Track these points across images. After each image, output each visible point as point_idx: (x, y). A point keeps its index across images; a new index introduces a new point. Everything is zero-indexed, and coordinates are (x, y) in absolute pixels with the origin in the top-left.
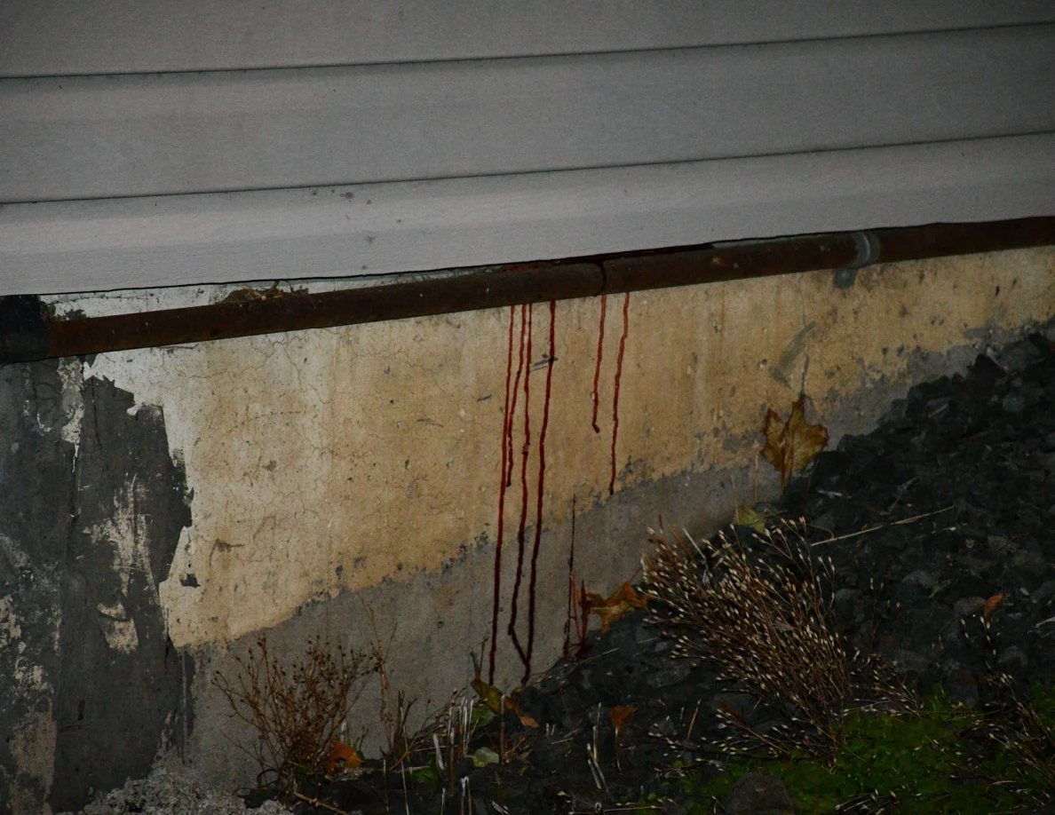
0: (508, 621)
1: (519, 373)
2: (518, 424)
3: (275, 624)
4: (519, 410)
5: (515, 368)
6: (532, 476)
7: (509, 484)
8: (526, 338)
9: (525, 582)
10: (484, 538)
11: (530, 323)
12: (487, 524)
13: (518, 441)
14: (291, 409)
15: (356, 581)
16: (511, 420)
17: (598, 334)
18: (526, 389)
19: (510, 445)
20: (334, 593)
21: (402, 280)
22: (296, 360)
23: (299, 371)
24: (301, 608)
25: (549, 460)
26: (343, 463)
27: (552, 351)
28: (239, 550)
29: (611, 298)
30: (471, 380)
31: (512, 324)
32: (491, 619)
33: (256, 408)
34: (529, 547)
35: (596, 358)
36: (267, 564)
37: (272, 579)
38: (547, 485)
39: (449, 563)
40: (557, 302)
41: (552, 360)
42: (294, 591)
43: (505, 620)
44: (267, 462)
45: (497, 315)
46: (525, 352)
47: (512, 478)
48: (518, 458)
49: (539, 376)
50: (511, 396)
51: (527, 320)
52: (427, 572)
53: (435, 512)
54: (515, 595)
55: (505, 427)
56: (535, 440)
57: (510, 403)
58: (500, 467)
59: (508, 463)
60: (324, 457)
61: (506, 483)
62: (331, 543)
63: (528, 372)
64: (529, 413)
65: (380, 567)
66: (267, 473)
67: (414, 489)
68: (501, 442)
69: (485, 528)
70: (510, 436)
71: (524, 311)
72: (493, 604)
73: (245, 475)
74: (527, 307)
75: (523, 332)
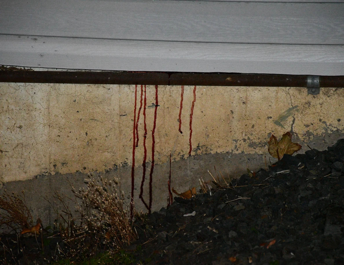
0: (139, 193)
1: (140, 108)
2: (141, 127)
3: (24, 180)
4: (141, 121)
5: (138, 106)
6: (149, 144)
7: (137, 146)
8: (143, 97)
9: (147, 181)
10: (126, 163)
11: (145, 92)
12: (127, 159)
13: (141, 132)
14: (29, 109)
15: (63, 170)
16: (137, 125)
17: (180, 99)
18: (144, 114)
19: (137, 133)
20: (53, 173)
21: (79, 71)
22: (31, 92)
23: (32, 97)
24: (37, 176)
25: (157, 140)
26: (55, 130)
27: (157, 102)
28: (7, 153)
29: (186, 87)
30: (117, 108)
31: (136, 91)
32: (131, 191)
33: (12, 107)
34: (149, 169)
35: (180, 107)
36: (20, 159)
37: (22, 165)
38: (157, 149)
39: (109, 170)
40: (159, 86)
41: (157, 106)
42: (33, 171)
43: (137, 193)
44: (18, 126)
45: (128, 87)
46: (143, 102)
47: (139, 144)
48: (141, 138)
49: (150, 112)
50: (137, 116)
51: (144, 90)
52: (98, 172)
53: (101, 151)
54: (142, 185)
55: (134, 126)
56: (149, 133)
57: (136, 119)
58: (133, 140)
59: (136, 139)
60: (46, 127)
61: (135, 146)
62: (50, 156)
63: (145, 108)
64: (146, 123)
65: (74, 168)
66: (18, 129)
67: (89, 143)
68: (132, 131)
69: (126, 160)
70: (137, 130)
71: (142, 87)
72: (131, 186)
73: (8, 128)
74: (144, 86)
75: (142, 94)
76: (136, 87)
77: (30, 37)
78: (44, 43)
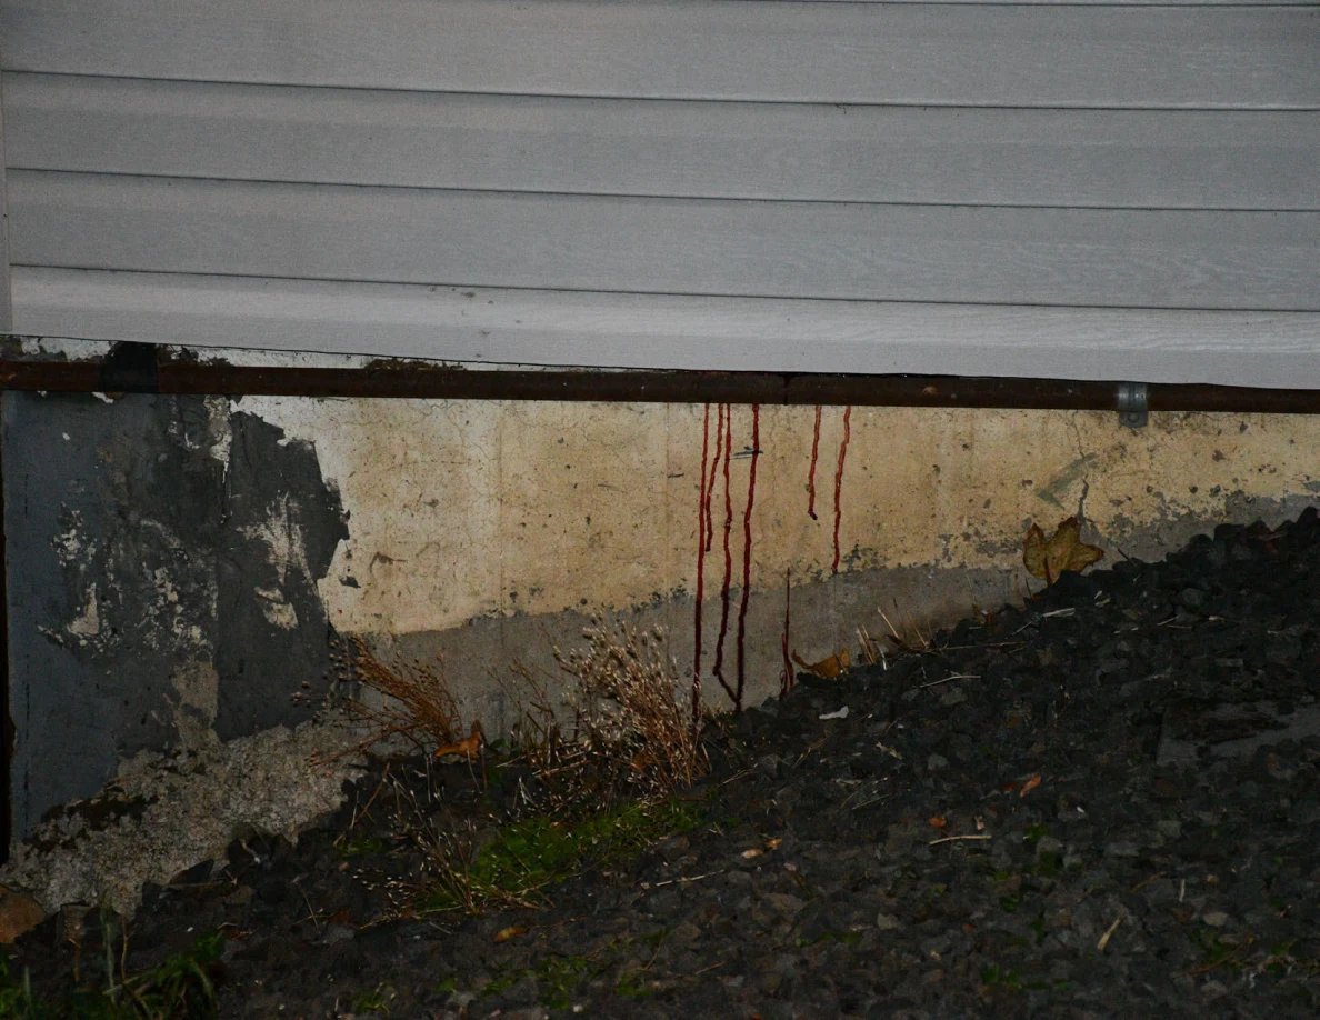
0: (713, 664)
1: (717, 459)
2: (717, 503)
3: (443, 628)
4: (718, 489)
5: (712, 453)
6: (737, 546)
7: (708, 549)
8: (724, 432)
9: (732, 635)
10: (682, 591)
11: (728, 419)
12: (684, 580)
13: (718, 518)
14: (454, 459)
15: (534, 607)
16: (709, 498)
17: (812, 437)
18: (726, 473)
19: (709, 518)
20: (509, 613)
21: (572, 369)
22: (458, 421)
23: (461, 431)
24: (471, 620)
25: (756, 536)
26: (514, 511)
27: (756, 444)
28: (402, 565)
29: (826, 409)
30: (660, 458)
31: (707, 417)
32: (693, 658)
33: (415, 455)
34: (736, 605)
35: (811, 458)
36: (431, 579)
37: (438, 594)
38: (754, 556)
39: (641, 606)
40: (761, 406)
41: (756, 452)
42: (463, 607)
43: (708, 663)
44: (429, 500)
45: (688, 409)
46: (723, 443)
47: (712, 544)
48: (718, 533)
49: (741, 466)
50: (708, 478)
51: (725, 414)
52: (615, 610)
53: (621, 562)
54: (721, 643)
55: (702, 502)
56: (738, 519)
57: (707, 484)
58: (698, 535)
59: (706, 533)
60: (493, 504)
61: (704, 549)
62: (503, 572)
63: (727, 459)
64: (730, 493)
65: (558, 600)
66: (428, 508)
67: (595, 542)
68: (697, 514)
69: (682, 582)
70: (708, 510)
71: (721, 409)
72: (693, 648)
73: (405, 506)
74: (725, 406)
75: (721, 425)
76: (707, 408)
77: (459, 289)
78: (490, 302)
